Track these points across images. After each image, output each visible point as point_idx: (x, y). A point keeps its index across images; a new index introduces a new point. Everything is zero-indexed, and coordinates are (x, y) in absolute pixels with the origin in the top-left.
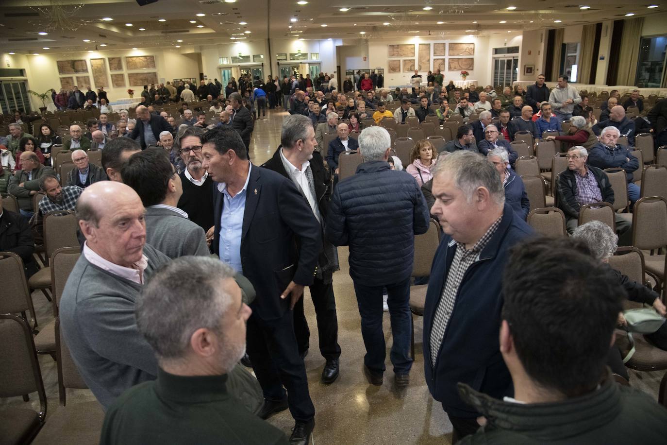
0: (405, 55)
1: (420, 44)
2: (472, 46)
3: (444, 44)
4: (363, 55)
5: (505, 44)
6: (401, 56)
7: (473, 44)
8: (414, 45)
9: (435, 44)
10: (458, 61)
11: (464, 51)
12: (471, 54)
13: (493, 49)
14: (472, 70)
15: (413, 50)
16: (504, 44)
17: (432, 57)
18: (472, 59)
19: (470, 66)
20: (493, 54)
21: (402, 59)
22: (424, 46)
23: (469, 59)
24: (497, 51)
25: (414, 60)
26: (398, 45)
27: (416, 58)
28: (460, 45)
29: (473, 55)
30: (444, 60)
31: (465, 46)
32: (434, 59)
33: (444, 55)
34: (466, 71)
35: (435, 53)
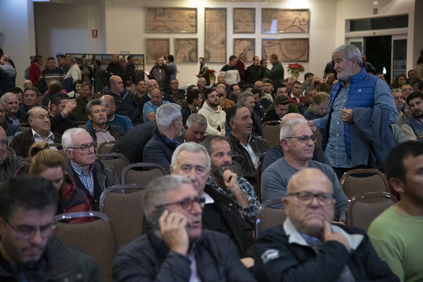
0: (177, 30)
1: (207, 9)
2: (304, 15)
3: (254, 9)
4: (92, 25)
5: (375, 11)
6: (171, 31)
7: (307, 10)
8: (195, 9)
9: (235, 9)
10: (279, 44)
11: (290, 24)
12: (303, 31)
13: (347, 21)
14: (307, 61)
15: (194, 20)
16: (372, 12)
17: (231, 36)
18: (307, 40)
19: (303, 55)
20: (346, 32)
21: (172, 37)
22: (214, 12)
23: (300, 39)
24: (353, 25)
25: (196, 40)
26: (164, 9)
27: (200, 35)
28: (282, 12)
29: (308, 32)
30: (253, 41)
31: (292, 16)
32: (235, 40)
33: (254, 32)
34: (299, 63)
35: (235, 28)
